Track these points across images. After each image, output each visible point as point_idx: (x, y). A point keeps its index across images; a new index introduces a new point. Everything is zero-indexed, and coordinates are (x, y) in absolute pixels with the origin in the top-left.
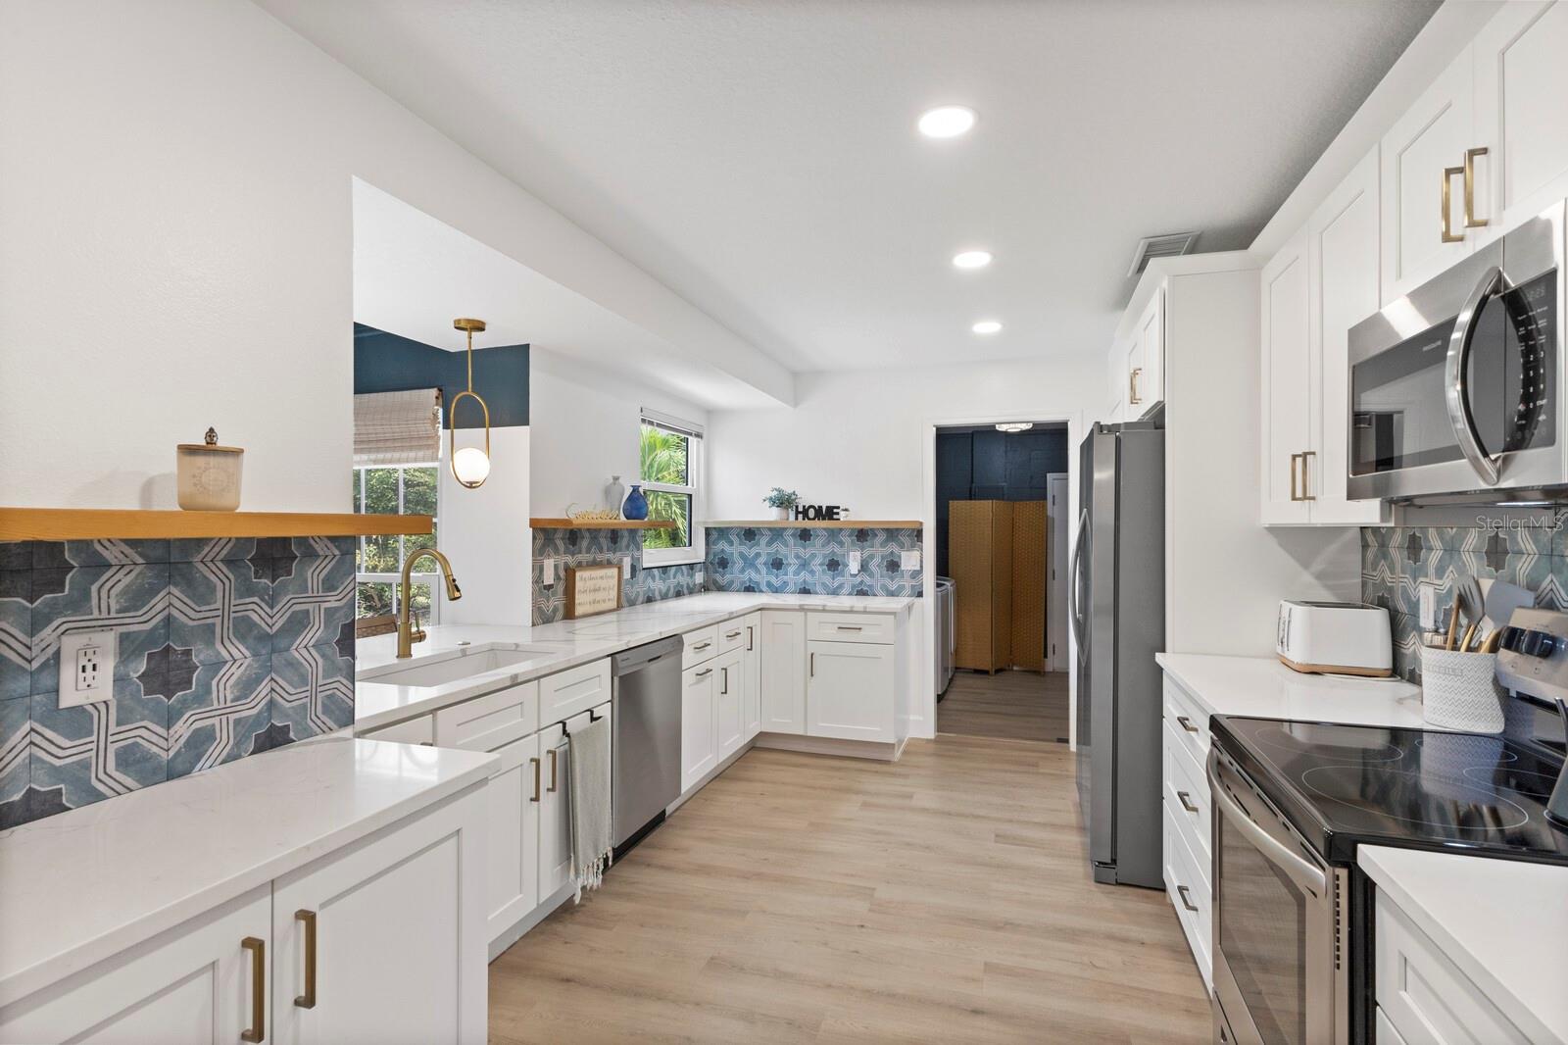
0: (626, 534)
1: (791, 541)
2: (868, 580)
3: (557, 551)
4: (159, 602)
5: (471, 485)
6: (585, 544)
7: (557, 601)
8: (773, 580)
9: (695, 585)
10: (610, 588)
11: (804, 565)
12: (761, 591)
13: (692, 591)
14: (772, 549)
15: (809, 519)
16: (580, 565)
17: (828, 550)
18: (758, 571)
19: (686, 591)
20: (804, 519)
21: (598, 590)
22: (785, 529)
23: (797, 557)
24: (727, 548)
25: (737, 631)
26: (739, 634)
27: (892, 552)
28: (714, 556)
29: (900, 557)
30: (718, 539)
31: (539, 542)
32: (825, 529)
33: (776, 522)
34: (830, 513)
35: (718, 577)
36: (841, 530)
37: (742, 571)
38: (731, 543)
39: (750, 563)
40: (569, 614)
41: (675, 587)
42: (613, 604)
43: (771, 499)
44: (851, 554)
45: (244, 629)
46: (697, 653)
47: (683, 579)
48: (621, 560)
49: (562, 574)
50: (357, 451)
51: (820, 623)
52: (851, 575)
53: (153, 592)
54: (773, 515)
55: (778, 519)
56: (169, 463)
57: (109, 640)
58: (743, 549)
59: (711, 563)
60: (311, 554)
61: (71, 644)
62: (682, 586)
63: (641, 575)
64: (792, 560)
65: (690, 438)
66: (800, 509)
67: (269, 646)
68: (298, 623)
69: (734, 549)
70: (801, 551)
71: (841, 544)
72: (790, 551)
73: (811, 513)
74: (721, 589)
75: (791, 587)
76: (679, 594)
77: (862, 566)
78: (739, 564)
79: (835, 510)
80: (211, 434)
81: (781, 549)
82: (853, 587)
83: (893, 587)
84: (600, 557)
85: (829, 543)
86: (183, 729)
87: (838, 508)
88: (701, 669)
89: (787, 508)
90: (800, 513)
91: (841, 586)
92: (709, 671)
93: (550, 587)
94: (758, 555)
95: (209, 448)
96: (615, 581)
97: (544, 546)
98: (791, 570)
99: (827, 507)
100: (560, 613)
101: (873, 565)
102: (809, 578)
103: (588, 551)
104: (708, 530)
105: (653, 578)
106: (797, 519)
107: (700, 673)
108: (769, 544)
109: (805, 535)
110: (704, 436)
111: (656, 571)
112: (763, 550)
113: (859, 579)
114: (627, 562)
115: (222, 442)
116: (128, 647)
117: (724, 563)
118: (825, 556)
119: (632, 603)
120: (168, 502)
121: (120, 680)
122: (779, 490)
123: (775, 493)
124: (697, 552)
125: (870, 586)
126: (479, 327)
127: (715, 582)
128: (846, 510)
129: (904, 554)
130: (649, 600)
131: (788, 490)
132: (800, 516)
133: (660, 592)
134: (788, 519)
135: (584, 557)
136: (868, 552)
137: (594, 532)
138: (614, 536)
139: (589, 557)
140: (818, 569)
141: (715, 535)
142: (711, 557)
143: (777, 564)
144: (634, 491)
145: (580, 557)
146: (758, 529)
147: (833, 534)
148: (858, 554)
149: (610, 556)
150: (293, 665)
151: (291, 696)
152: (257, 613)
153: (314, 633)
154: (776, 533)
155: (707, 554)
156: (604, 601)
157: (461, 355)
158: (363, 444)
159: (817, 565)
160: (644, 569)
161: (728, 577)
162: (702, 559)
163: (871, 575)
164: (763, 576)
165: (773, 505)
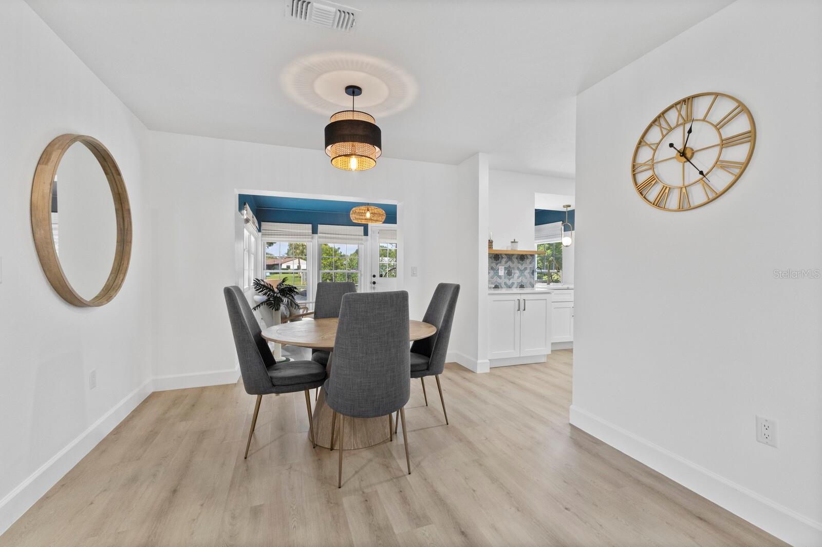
4: (508, 263)
5: (567, 246)
45: (518, 268)
50: (535, 240)
53: (508, 262)
56: (510, 244)
57: (503, 267)
60: (527, 258)
61: (500, 267)
67: (522, 271)
68: (526, 269)
80: (514, 240)
86: (511, 281)
95: (514, 242)
115: (516, 241)
116: (505, 269)
120: (510, 249)
121: (504, 273)
126: (569, 206)
150: (525, 275)
151: (525, 281)
152: (520, 266)
153: (528, 271)
157: (565, 212)
158: (537, 238)
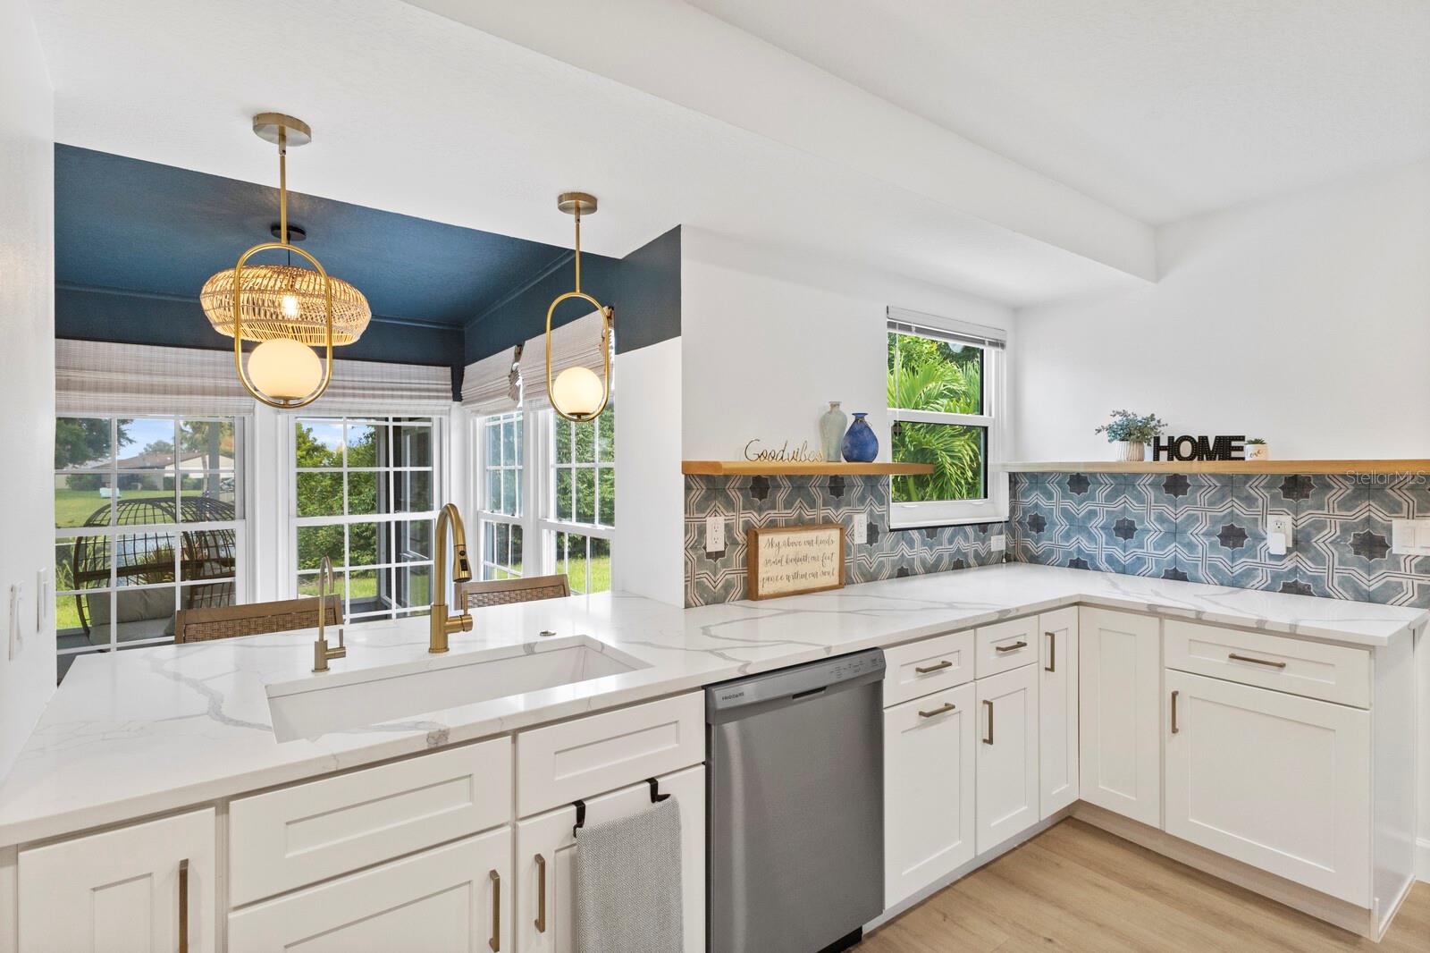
0: (860, 482)
1: (1151, 494)
2: (1309, 567)
3: (730, 505)
5: (580, 418)
6: (781, 496)
7: (732, 572)
8: (1118, 553)
9: (990, 553)
10: (824, 557)
11: (1175, 533)
12: (1097, 569)
13: (983, 561)
14: (1117, 506)
15: (1181, 458)
16: (772, 526)
17: (1222, 510)
18: (1091, 538)
19: (972, 561)
20: (1170, 459)
21: (805, 559)
22: (1137, 475)
23: (1161, 519)
24: (1043, 502)
25: (1022, 640)
26: (1025, 645)
27: (1368, 519)
28: (1024, 513)
29: (1389, 529)
30: (1030, 489)
31: (697, 494)
32: (1214, 475)
33: (1118, 464)
34: (1225, 447)
35: (1030, 544)
36: (1248, 477)
37: (1067, 536)
38: (1050, 496)
39: (1079, 526)
40: (751, 593)
41: (952, 556)
42: (834, 580)
43: (1110, 429)
44: (1271, 519)
46: (922, 677)
47: (968, 545)
48: (849, 519)
49: (740, 537)
51: (1190, 640)
52: (1272, 557)
54: (1116, 453)
55: (1123, 458)
58: (1069, 504)
59: (1020, 523)
62: (966, 555)
63: (886, 541)
64: (1151, 523)
65: (986, 349)
66: (1164, 442)
69: (1054, 505)
70: (1169, 511)
71: (1250, 501)
72: (1149, 510)
73: (1186, 449)
74: (1034, 560)
75: (1151, 566)
76: (959, 565)
77: (1296, 542)
78: (1062, 526)
79: (1234, 444)
81: (1128, 506)
82: (1276, 577)
83: (1373, 584)
84: (809, 514)
85: (1223, 498)
87: (1242, 438)
88: (931, 704)
89: (1139, 441)
90: (1164, 448)
91: (1249, 574)
92: (949, 707)
93: (719, 555)
94: (1092, 514)
96: (836, 548)
97: (707, 499)
98: (1150, 540)
99: (1219, 439)
100: (738, 590)
101: (1321, 541)
102: (1183, 554)
103: (788, 504)
104: (1014, 479)
105: (911, 543)
106: (1156, 458)
107: (927, 711)
108: (1111, 497)
109: (1175, 485)
110: (1008, 345)
111: (915, 535)
112: (1102, 508)
113: (1288, 564)
114: (860, 523)
117: (1038, 524)
118: (1214, 521)
119: (871, 577)
122: (1124, 414)
123: (1118, 418)
124: (997, 506)
125: (1314, 579)
127: (1026, 550)
128: (1257, 442)
129: (1398, 525)
130: (903, 573)
131: (1141, 413)
132: (1164, 455)
133: (923, 562)
134: (1142, 459)
135: (780, 514)
136: (1305, 519)
137: (799, 483)
138: (837, 486)
139: (792, 514)
140: (1202, 542)
141: (1025, 483)
142: (1020, 514)
143: (1126, 530)
144: (856, 420)
145: (772, 514)
146: (1091, 474)
147: (1232, 485)
148: (1287, 520)
149: (830, 512)
154: (1123, 481)
155: (1013, 510)
156: (815, 575)
159: (1199, 534)
160: (891, 531)
161: (1045, 544)
162: (1005, 516)
163: (1318, 559)
164: (1100, 545)
165: (1115, 437)
